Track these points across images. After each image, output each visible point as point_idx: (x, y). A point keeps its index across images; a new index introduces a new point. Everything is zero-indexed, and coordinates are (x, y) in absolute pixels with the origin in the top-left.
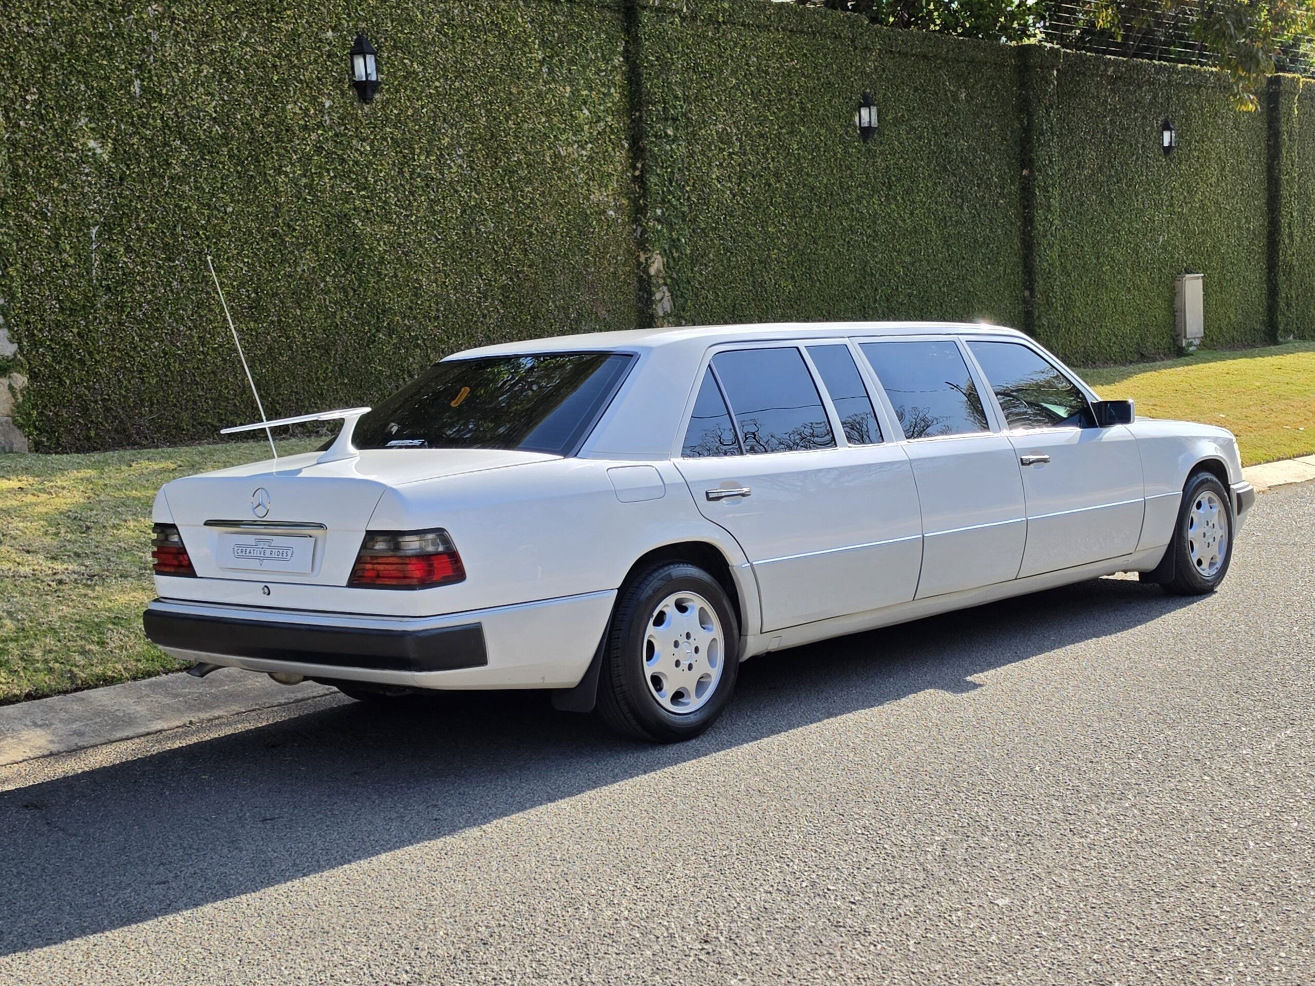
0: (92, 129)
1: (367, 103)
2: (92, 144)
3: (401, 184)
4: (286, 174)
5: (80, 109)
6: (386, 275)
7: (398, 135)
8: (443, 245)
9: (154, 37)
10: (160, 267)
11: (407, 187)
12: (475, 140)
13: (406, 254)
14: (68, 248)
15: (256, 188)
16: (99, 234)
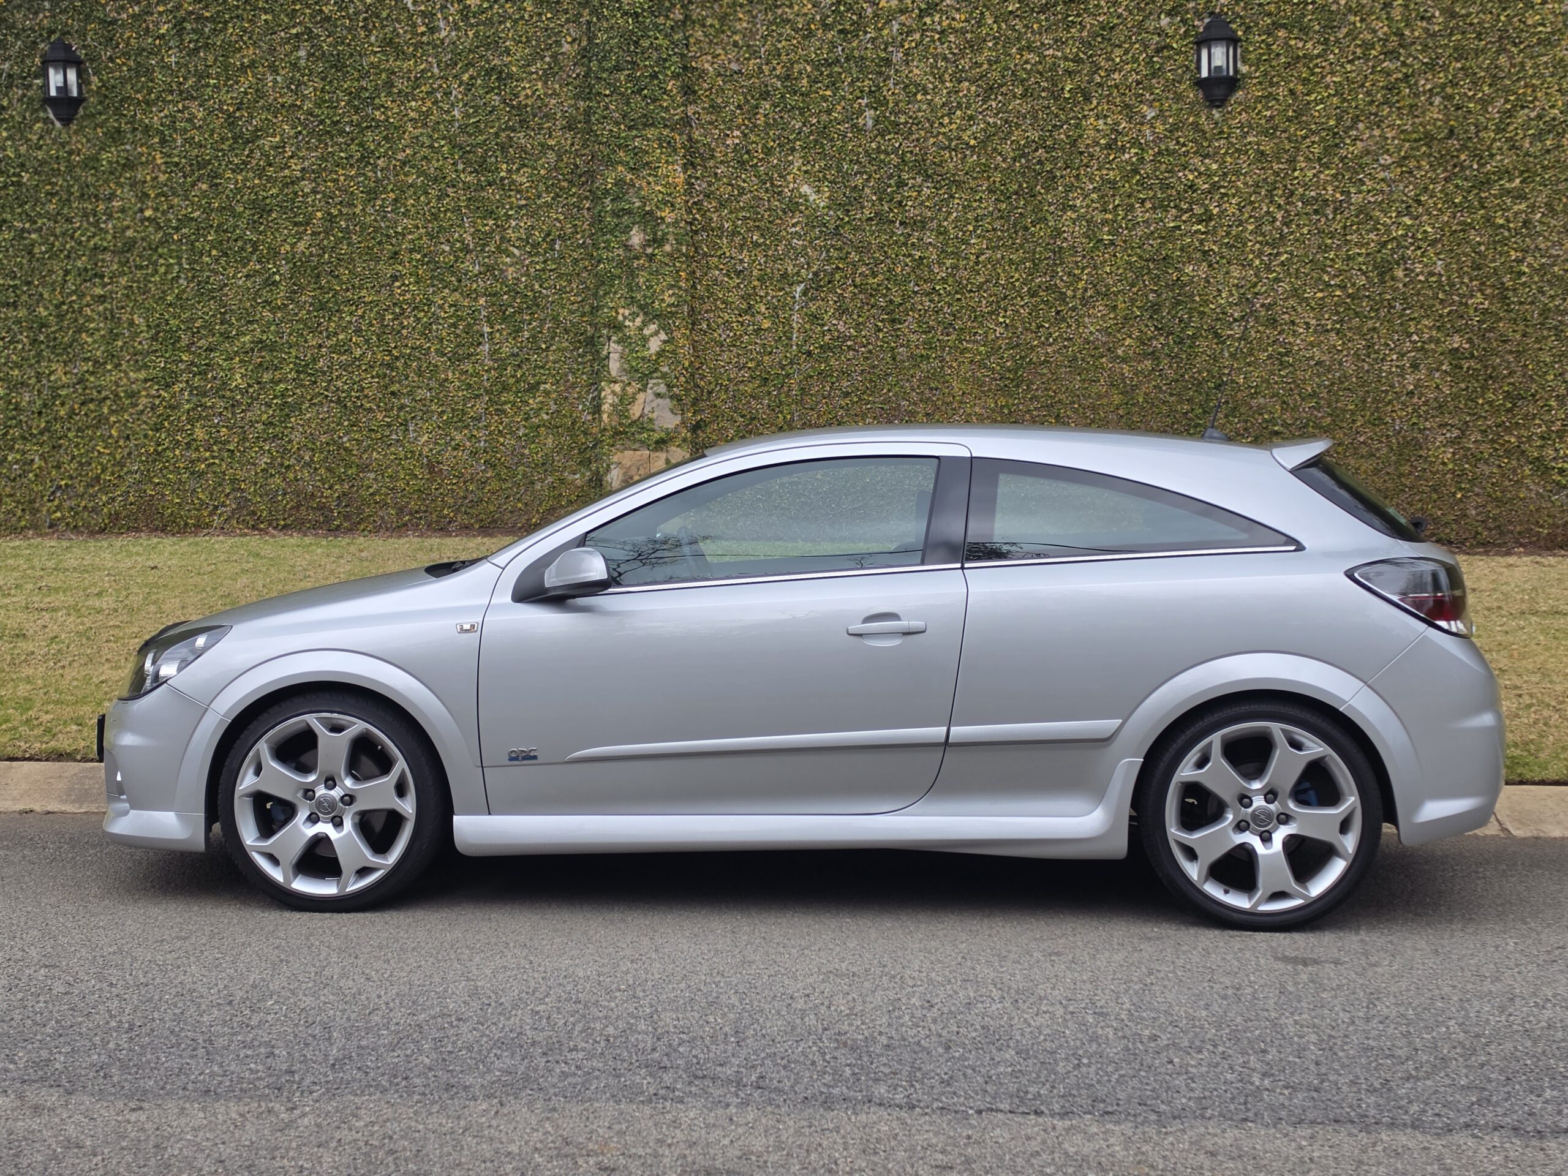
0: (806, 172)
1: (1218, 107)
2: (805, 189)
3: (1268, 213)
4: (1073, 208)
5: (793, 150)
6: (1229, 336)
7: (1267, 147)
8: (1338, 293)
9: (898, 56)
10: (880, 330)
11: (1279, 216)
12: (1415, 141)
13: (1268, 307)
14: (763, 309)
15: (1026, 229)
16: (805, 293)
